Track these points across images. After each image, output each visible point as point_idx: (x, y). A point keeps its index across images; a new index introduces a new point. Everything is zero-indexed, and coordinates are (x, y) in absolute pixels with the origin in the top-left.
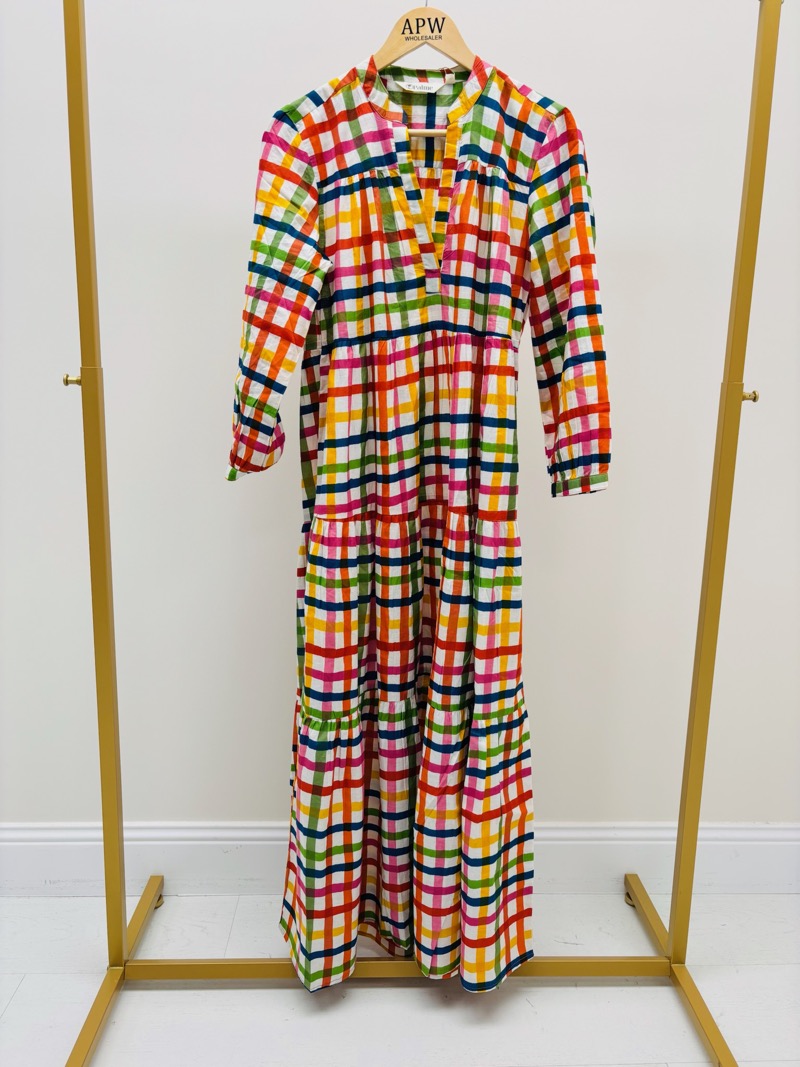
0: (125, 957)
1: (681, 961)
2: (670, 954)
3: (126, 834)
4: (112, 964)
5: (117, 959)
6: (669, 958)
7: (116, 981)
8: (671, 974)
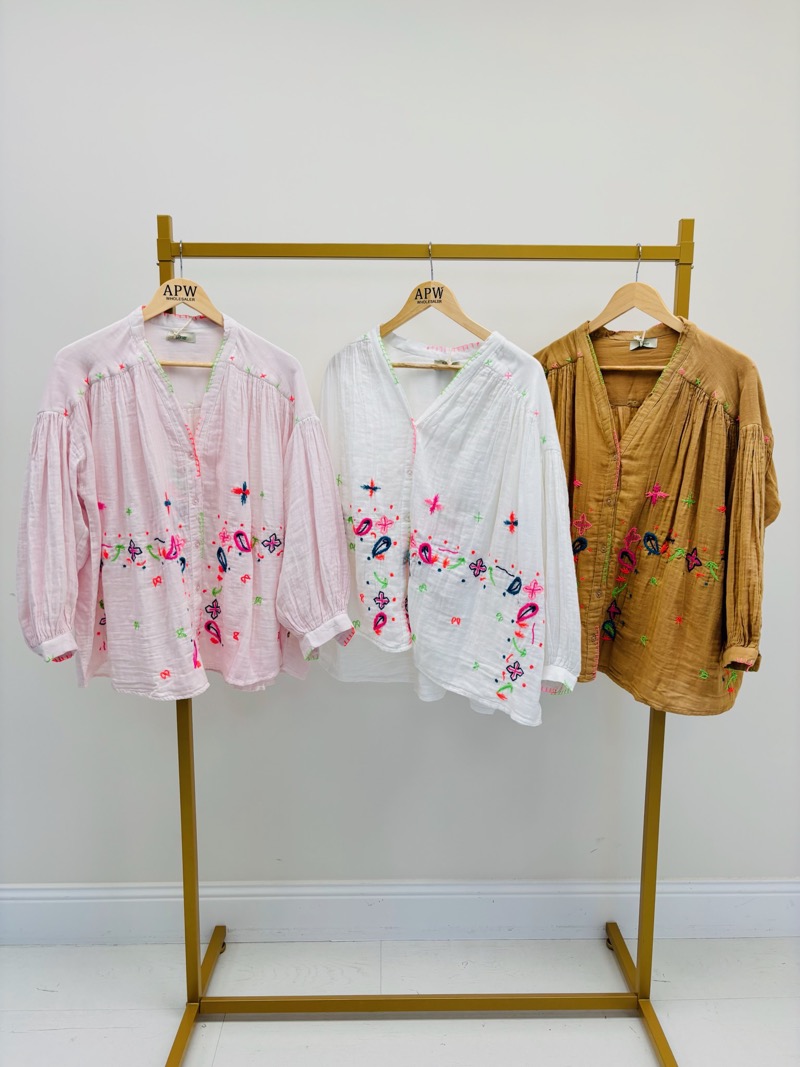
0: (200, 995)
1: (646, 996)
2: (637, 991)
3: (201, 892)
4: (190, 1001)
5: (193, 996)
6: (636, 994)
7: (194, 1015)
8: (638, 1007)
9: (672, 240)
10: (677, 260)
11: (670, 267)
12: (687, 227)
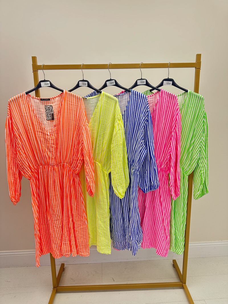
1: (185, 283)
4: (54, 288)
6: (182, 282)
7: (55, 292)
8: (183, 286)
9: (194, 60)
10: (195, 67)
11: (194, 69)
12: (199, 57)
